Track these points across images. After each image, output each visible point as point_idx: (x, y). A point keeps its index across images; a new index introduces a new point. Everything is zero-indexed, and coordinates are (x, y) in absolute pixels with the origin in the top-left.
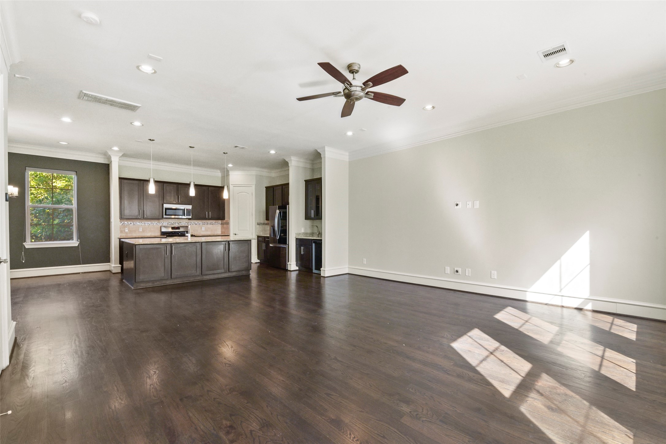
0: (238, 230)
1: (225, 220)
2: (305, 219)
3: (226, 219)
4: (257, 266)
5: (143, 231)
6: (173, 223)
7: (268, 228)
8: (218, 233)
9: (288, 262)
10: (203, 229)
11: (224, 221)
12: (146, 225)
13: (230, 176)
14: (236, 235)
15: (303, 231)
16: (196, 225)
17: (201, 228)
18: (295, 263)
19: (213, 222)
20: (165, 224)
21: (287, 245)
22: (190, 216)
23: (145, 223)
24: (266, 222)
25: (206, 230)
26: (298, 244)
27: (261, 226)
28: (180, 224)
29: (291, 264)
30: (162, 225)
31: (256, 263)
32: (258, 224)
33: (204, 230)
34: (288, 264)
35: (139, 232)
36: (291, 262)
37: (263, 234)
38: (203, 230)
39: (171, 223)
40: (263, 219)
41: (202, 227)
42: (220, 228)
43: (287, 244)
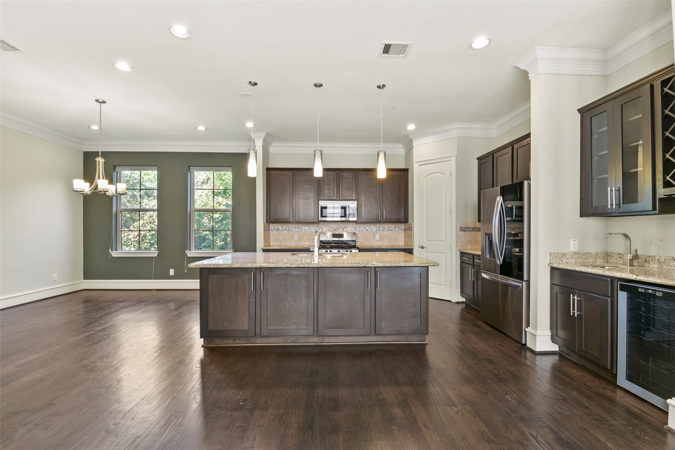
0: (427, 240)
1: (408, 223)
2: (581, 216)
3: (410, 222)
4: (459, 311)
5: (300, 239)
6: (336, 228)
7: (480, 237)
8: (400, 244)
9: (528, 325)
10: (377, 237)
11: (408, 225)
12: (303, 231)
13: (414, 147)
14: (423, 248)
15: (573, 246)
16: (367, 232)
17: (374, 236)
18: (549, 333)
19: (392, 226)
20: (325, 230)
21: (524, 283)
22: (355, 217)
23: (302, 229)
24: (479, 225)
25: (382, 239)
26: (557, 283)
27: (467, 233)
28: (345, 230)
29: (535, 335)
30: (322, 231)
31: (458, 303)
32: (463, 229)
33: (378, 239)
34: (526, 332)
35: (295, 240)
36: (535, 328)
37: (471, 249)
38: (376, 239)
39: (334, 228)
40: (471, 219)
41: (376, 235)
42: (403, 236)
43: (525, 279)
